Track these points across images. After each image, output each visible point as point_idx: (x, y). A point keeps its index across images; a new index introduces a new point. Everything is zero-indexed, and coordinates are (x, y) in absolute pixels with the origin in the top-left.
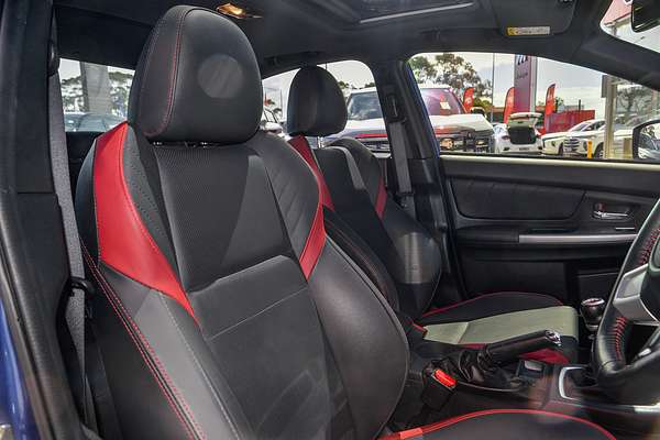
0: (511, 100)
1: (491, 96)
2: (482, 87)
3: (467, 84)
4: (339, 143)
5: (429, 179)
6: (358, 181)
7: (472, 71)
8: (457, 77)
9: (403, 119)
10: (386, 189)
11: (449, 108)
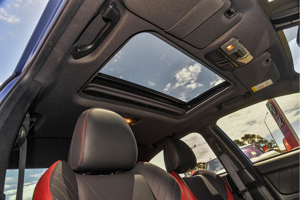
0: (287, 144)
1: (277, 146)
2: (270, 144)
3: (262, 145)
4: (197, 173)
5: (253, 179)
6: (213, 191)
7: (262, 138)
8: (256, 143)
9: (225, 151)
10: (232, 193)
11: (256, 153)
